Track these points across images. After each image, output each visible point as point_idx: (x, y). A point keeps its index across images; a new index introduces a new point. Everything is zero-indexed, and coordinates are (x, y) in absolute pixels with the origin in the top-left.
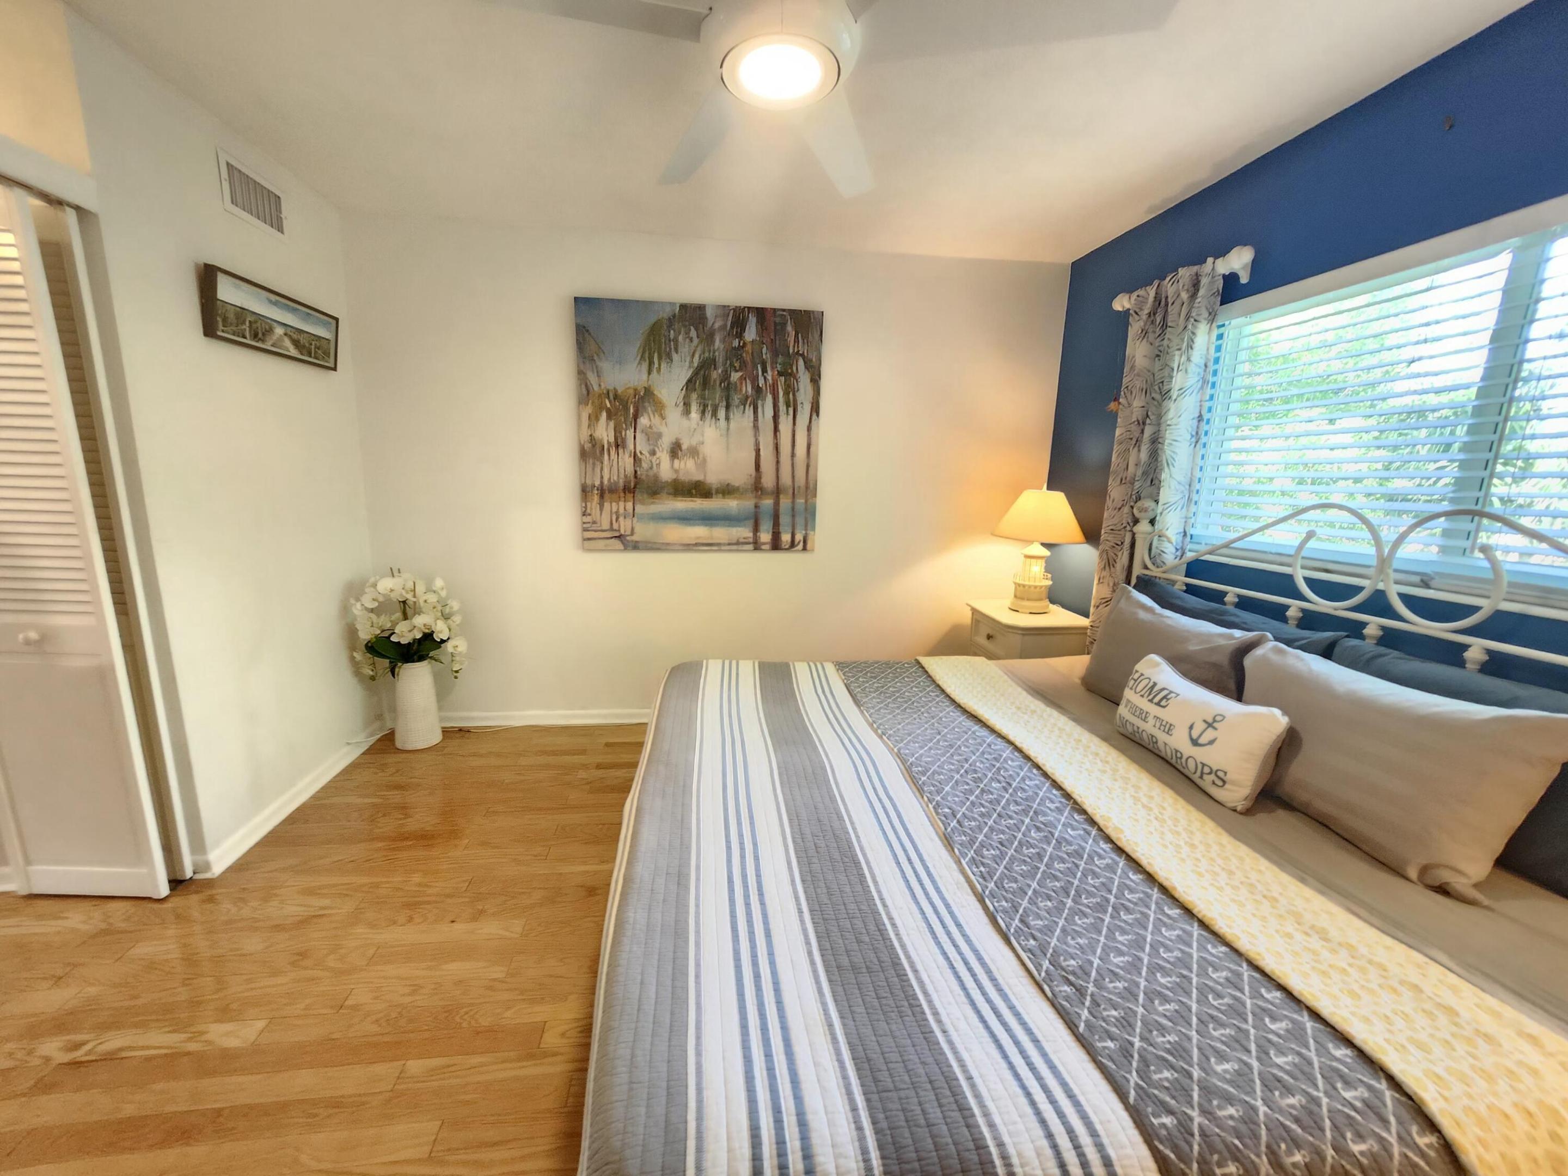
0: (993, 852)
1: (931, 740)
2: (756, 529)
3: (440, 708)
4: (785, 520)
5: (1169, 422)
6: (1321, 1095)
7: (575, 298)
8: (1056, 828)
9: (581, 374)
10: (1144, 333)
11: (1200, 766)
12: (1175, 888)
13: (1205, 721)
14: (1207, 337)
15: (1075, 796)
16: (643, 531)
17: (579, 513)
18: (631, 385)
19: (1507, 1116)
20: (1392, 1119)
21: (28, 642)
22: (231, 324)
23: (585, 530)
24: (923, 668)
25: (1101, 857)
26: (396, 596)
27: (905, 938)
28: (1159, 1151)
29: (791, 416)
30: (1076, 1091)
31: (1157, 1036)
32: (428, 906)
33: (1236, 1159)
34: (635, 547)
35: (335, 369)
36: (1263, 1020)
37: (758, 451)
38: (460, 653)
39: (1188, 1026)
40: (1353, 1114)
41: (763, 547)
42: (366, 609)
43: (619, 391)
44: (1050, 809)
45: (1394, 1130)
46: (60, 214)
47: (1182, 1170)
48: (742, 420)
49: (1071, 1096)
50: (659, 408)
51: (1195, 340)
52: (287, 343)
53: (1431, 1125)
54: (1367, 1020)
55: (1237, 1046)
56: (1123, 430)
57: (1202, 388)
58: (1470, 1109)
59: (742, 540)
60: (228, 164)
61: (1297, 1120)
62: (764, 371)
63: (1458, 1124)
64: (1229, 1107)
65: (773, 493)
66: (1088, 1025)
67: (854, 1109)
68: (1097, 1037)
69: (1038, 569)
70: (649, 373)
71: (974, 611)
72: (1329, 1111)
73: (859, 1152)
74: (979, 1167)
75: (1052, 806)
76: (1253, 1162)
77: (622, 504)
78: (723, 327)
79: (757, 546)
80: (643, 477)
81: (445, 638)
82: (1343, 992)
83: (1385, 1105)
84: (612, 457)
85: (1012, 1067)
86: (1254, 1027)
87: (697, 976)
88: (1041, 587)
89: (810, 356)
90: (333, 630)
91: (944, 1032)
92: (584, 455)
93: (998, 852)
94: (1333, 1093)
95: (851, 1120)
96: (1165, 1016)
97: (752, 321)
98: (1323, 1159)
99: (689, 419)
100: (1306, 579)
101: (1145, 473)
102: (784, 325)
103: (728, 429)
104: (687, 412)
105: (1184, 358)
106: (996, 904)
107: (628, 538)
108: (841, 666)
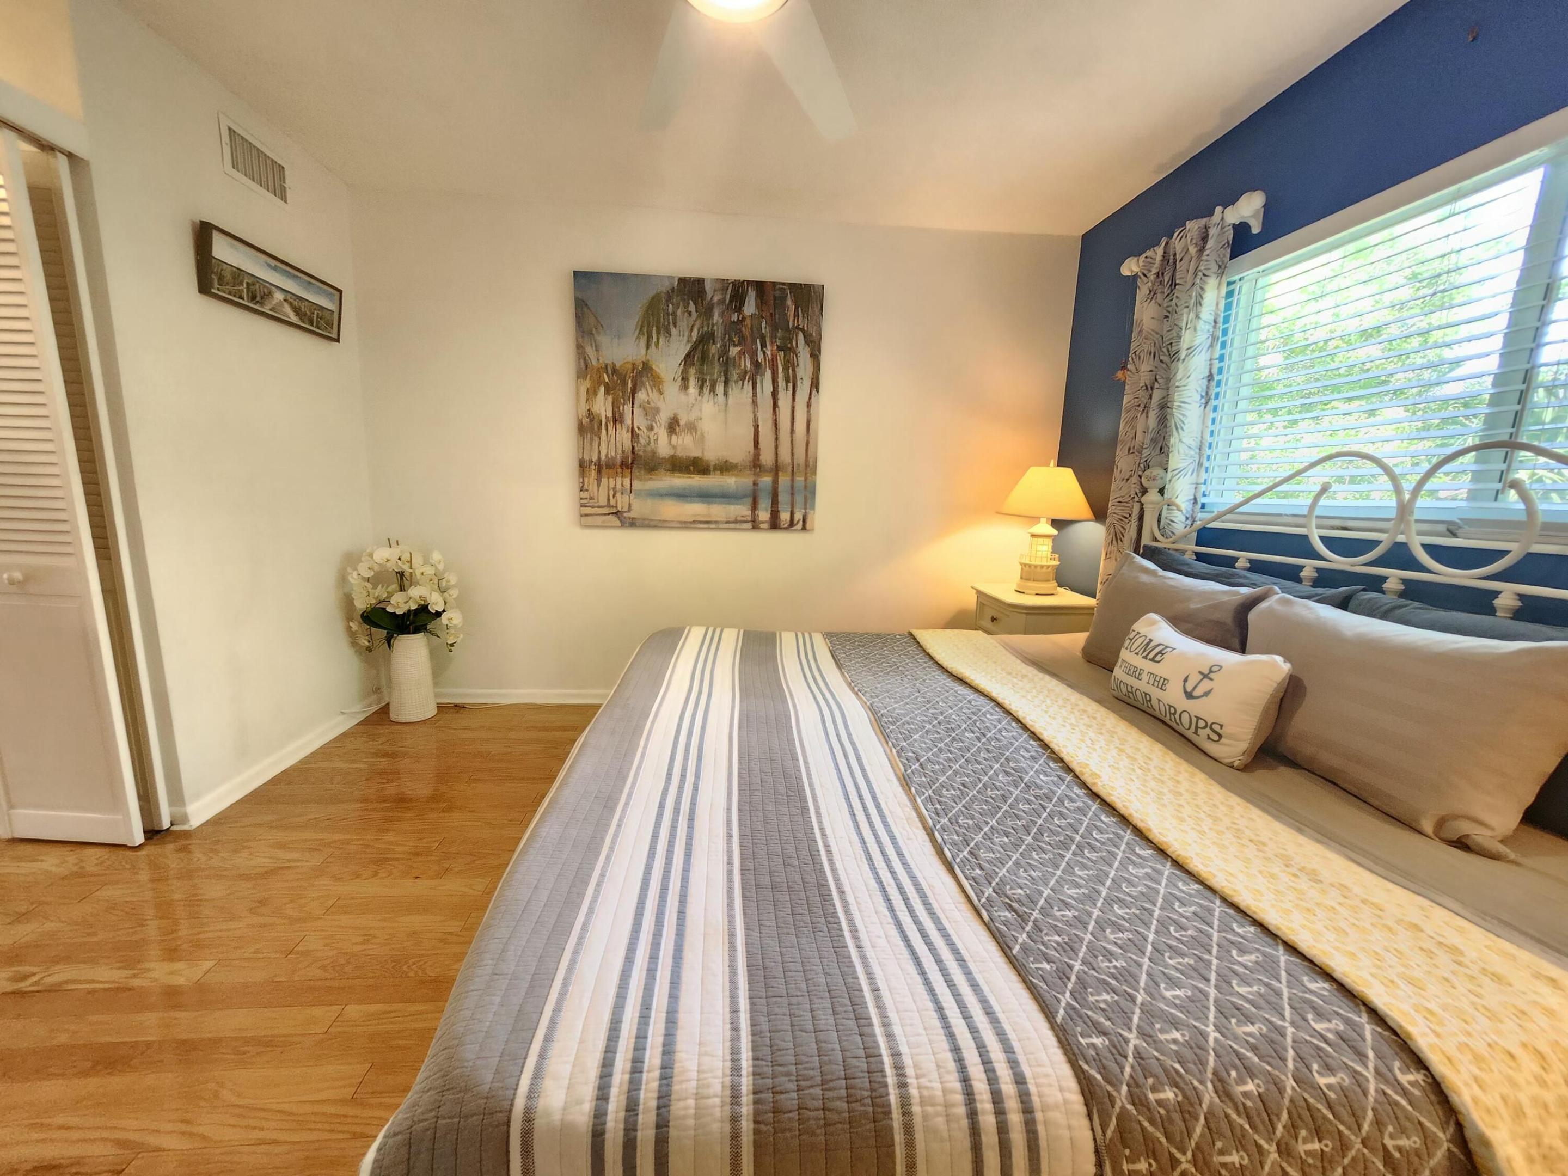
0: (953, 792)
1: (909, 696)
2: (754, 507)
3: (436, 684)
4: (783, 498)
5: (1177, 384)
6: (1287, 1024)
7: (575, 272)
8: (1027, 773)
9: (580, 348)
10: (1152, 293)
11: (1194, 720)
12: (1150, 830)
13: (1200, 672)
14: (1216, 291)
15: (1051, 745)
16: (639, 508)
17: (578, 490)
18: (630, 359)
19: (1512, 1056)
20: (1371, 1054)
21: (12, 582)
22: (228, 283)
23: (582, 506)
24: (915, 639)
25: (1071, 800)
26: (393, 566)
27: (839, 865)
28: (1083, 1071)
29: (790, 392)
30: (996, 1008)
31: (1102, 961)
32: (395, 863)
33: (1175, 1085)
34: (632, 524)
35: (338, 340)
36: (1229, 951)
37: (756, 427)
38: (455, 626)
39: (1140, 954)
40: (1323, 1045)
41: (762, 526)
42: (363, 578)
43: (618, 366)
44: (1024, 757)
45: (1371, 1065)
46: (52, 160)
47: (1108, 1092)
48: (741, 395)
49: (989, 1012)
50: (657, 382)
51: (1204, 296)
52: (287, 309)
53: (1419, 1063)
54: (1353, 955)
55: (1195, 974)
56: (1132, 397)
57: (1211, 346)
58: (1467, 1045)
59: (739, 519)
60: (230, 129)
61: (1254, 1048)
62: (764, 345)
63: (1449, 1059)
64: (1174, 1031)
65: (771, 471)
66: (1024, 948)
67: (734, 1011)
68: (1031, 959)
69: (1045, 548)
70: (648, 348)
71: (980, 594)
72: (1294, 1041)
73: (728, 1051)
74: (866, 1075)
75: (1027, 755)
76: (1195, 1088)
77: (619, 480)
78: (722, 301)
79: (755, 525)
80: (641, 453)
81: (440, 610)
82: (1328, 929)
83: (1364, 1040)
84: (610, 433)
85: (927, 982)
86: (1217, 958)
87: (599, 885)
88: (1048, 567)
89: (810, 330)
90: (330, 600)
91: (859, 947)
92: (582, 429)
93: (958, 793)
94: (1303, 1023)
95: (728, 1021)
96: (1116, 943)
97: (752, 295)
98: (1281, 1090)
99: (687, 395)
100: (1321, 538)
101: (1154, 441)
102: (784, 299)
103: (726, 405)
104: (685, 387)
105: (1192, 315)
106: (945, 837)
107: (625, 515)
108: (828, 635)
